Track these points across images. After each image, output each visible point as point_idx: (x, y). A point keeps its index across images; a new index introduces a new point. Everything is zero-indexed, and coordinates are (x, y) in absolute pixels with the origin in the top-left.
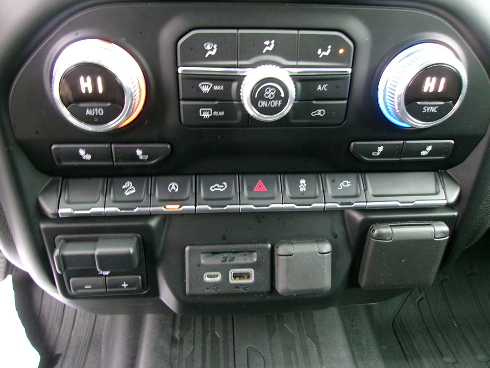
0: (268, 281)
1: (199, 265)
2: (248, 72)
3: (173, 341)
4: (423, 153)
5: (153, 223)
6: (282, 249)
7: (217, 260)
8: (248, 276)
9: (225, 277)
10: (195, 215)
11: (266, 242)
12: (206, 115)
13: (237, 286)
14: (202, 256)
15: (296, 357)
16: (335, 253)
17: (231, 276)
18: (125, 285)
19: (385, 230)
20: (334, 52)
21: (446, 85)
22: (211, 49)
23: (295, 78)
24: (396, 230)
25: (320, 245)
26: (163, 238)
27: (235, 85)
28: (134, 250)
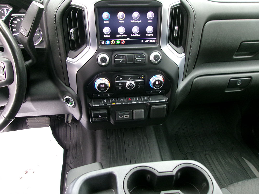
0: (132, 117)
1: (118, 114)
2: (127, 82)
3: (107, 138)
4: (159, 92)
5: (110, 107)
6: (134, 111)
7: (122, 113)
8: (128, 116)
9: (123, 117)
10: (118, 105)
11: (131, 110)
12: (120, 88)
13: (126, 118)
14: (119, 113)
15: (141, 141)
16: (144, 111)
17: (124, 116)
18: (104, 119)
19: (154, 106)
20: (141, 78)
21: (160, 83)
22: (121, 79)
23: (135, 82)
24: (156, 106)
25: (142, 110)
26: (111, 109)
27: (125, 84)
28: (107, 112)
